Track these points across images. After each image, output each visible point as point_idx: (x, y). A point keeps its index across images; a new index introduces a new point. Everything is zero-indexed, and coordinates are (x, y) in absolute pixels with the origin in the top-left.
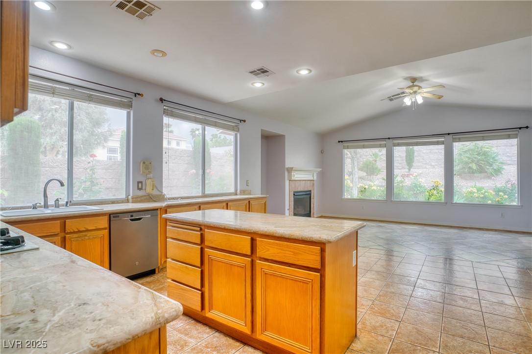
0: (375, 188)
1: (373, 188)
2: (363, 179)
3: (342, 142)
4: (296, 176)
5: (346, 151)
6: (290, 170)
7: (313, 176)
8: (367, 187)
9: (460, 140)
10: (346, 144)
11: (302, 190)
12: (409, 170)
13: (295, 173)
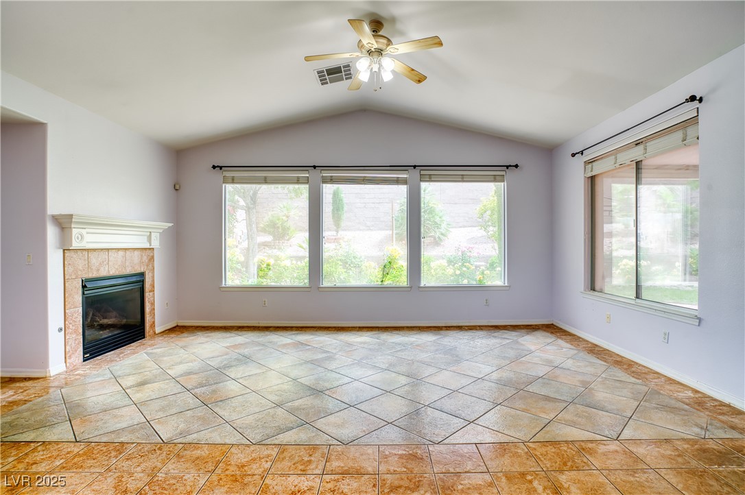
0: (287, 263)
1: (283, 264)
2: (266, 245)
3: (221, 168)
4: (88, 238)
5: (229, 188)
6: (64, 223)
7: (149, 240)
8: (272, 262)
9: (430, 179)
10: (229, 174)
11: (113, 272)
12: (337, 232)
13: (84, 232)
